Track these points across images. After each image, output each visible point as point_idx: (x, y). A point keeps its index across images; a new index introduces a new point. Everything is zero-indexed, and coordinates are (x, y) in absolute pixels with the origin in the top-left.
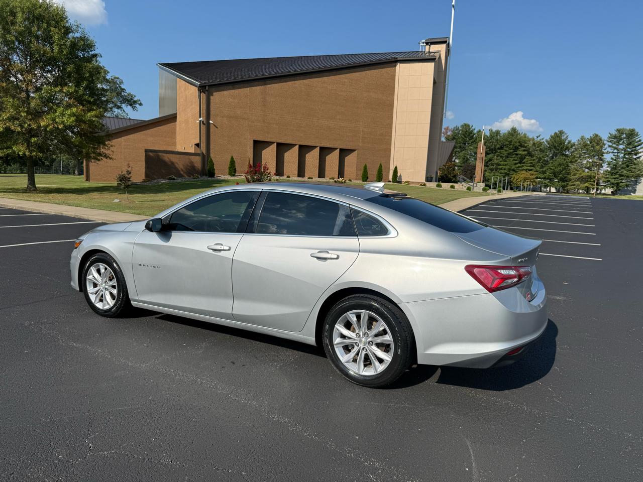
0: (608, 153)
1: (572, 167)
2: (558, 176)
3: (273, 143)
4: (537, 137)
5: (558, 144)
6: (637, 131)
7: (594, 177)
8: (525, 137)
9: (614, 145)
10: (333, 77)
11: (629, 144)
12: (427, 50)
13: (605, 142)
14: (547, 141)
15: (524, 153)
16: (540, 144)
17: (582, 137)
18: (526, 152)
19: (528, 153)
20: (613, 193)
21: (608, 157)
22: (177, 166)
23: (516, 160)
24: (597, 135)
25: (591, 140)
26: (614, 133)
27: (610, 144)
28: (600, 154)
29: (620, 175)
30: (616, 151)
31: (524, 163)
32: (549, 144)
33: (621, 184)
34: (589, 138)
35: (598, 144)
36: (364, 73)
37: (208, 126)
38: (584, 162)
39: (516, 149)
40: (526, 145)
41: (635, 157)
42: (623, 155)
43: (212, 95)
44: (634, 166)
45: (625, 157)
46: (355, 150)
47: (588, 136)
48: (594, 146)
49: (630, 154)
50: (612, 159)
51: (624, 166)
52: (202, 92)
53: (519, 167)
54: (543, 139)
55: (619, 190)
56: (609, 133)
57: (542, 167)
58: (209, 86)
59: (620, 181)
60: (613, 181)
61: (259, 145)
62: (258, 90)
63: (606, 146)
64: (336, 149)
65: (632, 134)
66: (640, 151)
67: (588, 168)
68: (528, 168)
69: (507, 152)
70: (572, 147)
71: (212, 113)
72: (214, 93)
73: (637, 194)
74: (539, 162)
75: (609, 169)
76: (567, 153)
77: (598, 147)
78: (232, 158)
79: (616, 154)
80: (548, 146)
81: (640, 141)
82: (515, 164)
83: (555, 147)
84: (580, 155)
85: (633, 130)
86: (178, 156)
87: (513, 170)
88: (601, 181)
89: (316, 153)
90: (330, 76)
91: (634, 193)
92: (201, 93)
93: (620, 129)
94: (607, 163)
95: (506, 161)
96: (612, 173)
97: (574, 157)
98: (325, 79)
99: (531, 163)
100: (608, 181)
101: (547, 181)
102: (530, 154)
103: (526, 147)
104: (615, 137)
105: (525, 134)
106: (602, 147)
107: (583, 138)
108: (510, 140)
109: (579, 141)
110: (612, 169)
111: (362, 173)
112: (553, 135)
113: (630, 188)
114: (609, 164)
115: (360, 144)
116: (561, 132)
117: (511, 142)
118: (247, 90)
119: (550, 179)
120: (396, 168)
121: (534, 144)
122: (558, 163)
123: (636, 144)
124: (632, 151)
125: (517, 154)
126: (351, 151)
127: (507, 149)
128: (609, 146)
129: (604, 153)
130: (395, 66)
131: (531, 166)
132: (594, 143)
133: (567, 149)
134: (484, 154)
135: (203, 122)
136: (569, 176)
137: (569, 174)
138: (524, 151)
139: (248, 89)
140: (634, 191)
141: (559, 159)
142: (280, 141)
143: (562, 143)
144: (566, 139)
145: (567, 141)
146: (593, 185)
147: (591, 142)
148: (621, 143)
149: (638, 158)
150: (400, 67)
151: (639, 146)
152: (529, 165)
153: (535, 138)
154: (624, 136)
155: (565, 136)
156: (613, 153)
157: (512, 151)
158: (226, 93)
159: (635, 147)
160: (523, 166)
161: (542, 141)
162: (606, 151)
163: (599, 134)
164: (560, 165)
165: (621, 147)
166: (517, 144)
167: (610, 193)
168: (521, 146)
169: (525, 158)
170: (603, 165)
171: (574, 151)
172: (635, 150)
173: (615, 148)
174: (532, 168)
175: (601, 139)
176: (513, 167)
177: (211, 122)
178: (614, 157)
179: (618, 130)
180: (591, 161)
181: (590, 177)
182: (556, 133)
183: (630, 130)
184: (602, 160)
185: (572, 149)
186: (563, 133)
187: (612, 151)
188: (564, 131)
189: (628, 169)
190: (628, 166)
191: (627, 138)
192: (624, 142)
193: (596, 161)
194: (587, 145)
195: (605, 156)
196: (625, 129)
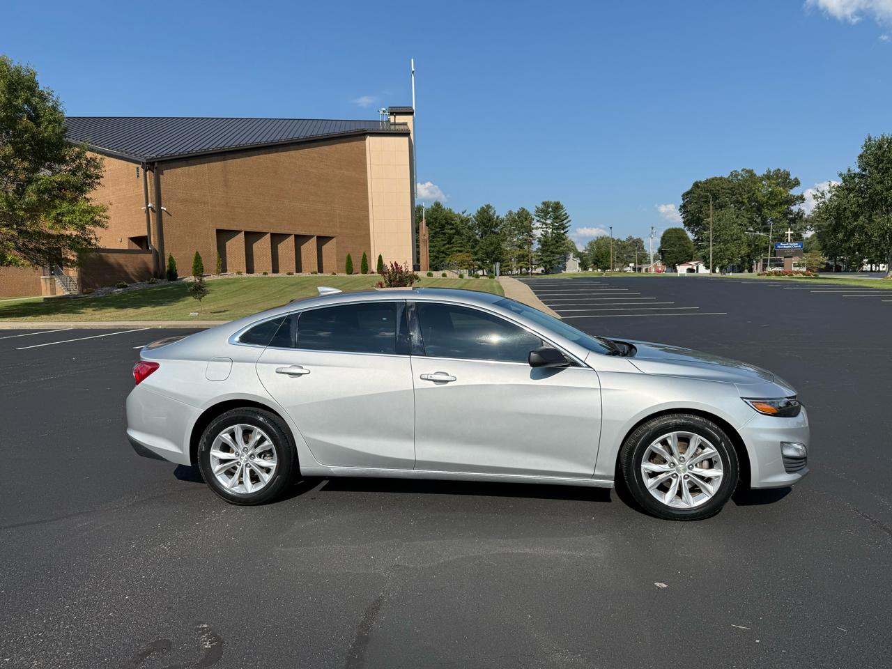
0: (537, 228)
1: (504, 246)
3: (239, 232)
4: (463, 213)
5: (486, 220)
6: (561, 204)
7: (527, 256)
8: (451, 213)
9: (542, 220)
10: (301, 151)
11: (556, 218)
12: (392, 121)
13: (533, 217)
14: (474, 216)
15: (452, 231)
16: (468, 220)
17: (510, 211)
18: (454, 231)
19: (456, 232)
20: (546, 272)
21: (538, 233)
22: (126, 268)
23: (443, 240)
24: (524, 210)
25: (519, 215)
26: (540, 206)
27: (538, 219)
28: (529, 230)
29: (551, 252)
30: (544, 226)
31: (453, 243)
32: (476, 220)
33: (553, 262)
34: (516, 212)
35: (526, 219)
36: (333, 147)
37: (159, 213)
38: (515, 240)
39: (443, 227)
40: (453, 222)
41: (562, 232)
42: (551, 230)
43: (162, 174)
44: (563, 242)
45: (554, 233)
46: (332, 238)
47: (515, 211)
48: (521, 221)
49: (558, 228)
50: (542, 234)
51: (554, 242)
52: (150, 169)
53: (448, 248)
54: (470, 215)
55: (552, 268)
56: (536, 207)
57: (473, 247)
58: (158, 162)
59: (552, 258)
60: (545, 259)
61: (224, 235)
62: (217, 166)
63: (535, 221)
64: (313, 236)
65: (557, 207)
66: (567, 225)
67: (519, 247)
68: (458, 248)
69: (434, 231)
70: (501, 222)
71: (163, 196)
72: (164, 172)
73: (568, 271)
74: (469, 241)
75: (540, 246)
76: (497, 230)
77: (526, 223)
78: (197, 254)
79: (545, 229)
80: (476, 222)
81: (566, 214)
82: (444, 245)
83: (484, 224)
84: (510, 231)
85: (558, 203)
86: (123, 255)
87: (443, 252)
88: (534, 260)
89: (290, 242)
90: (297, 150)
92: (146, 171)
93: (546, 202)
95: (433, 242)
96: (544, 250)
97: (505, 234)
98: (293, 153)
99: (461, 243)
100: (541, 259)
101: (479, 263)
102: (458, 233)
103: (453, 225)
104: (542, 211)
105: (450, 210)
106: (531, 223)
107: (510, 213)
108: (435, 217)
109: (506, 216)
110: (543, 246)
111: (344, 263)
112: (479, 209)
113: (560, 266)
114: (539, 241)
115: (338, 230)
116: (489, 207)
117: (436, 219)
118: (204, 168)
119: (482, 260)
120: (380, 257)
121: (462, 221)
122: (489, 242)
123: (563, 218)
124: (560, 225)
125: (444, 234)
126: (328, 239)
127: (433, 228)
128: (538, 221)
129: (533, 229)
130: (365, 140)
131: (461, 247)
132: (522, 218)
133: (497, 225)
134: (427, 236)
135: (152, 209)
137: (501, 253)
138: (451, 229)
139: (206, 165)
140: (565, 269)
141: (492, 238)
142: (249, 230)
143: (490, 219)
144: (494, 213)
145: (495, 217)
146: (527, 264)
147: (519, 218)
148: (548, 217)
149: (565, 232)
150: (370, 140)
151: (565, 219)
152: (459, 245)
153: (461, 213)
154: (550, 209)
155: (493, 211)
156: (541, 228)
157: (438, 230)
158: (179, 170)
159: (563, 220)
160: (452, 247)
161: (469, 217)
162: (535, 226)
163: (526, 209)
164: (492, 244)
165: (549, 222)
166: (444, 222)
167: (540, 272)
168: (447, 223)
169: (453, 238)
170: (533, 241)
171: (503, 228)
172: (562, 224)
173: (545, 223)
174: (463, 249)
175: (528, 214)
176: (443, 249)
177: (162, 208)
178: (543, 233)
179: (544, 203)
180: (521, 238)
181: (523, 256)
182: (483, 208)
183: (555, 203)
184: (531, 236)
185: (501, 225)
186: (490, 207)
187: (540, 226)
188: (491, 205)
189: (557, 245)
190: (557, 242)
191: (554, 212)
192: (551, 216)
193: (526, 237)
194: (515, 221)
195: (534, 232)
196: (551, 202)
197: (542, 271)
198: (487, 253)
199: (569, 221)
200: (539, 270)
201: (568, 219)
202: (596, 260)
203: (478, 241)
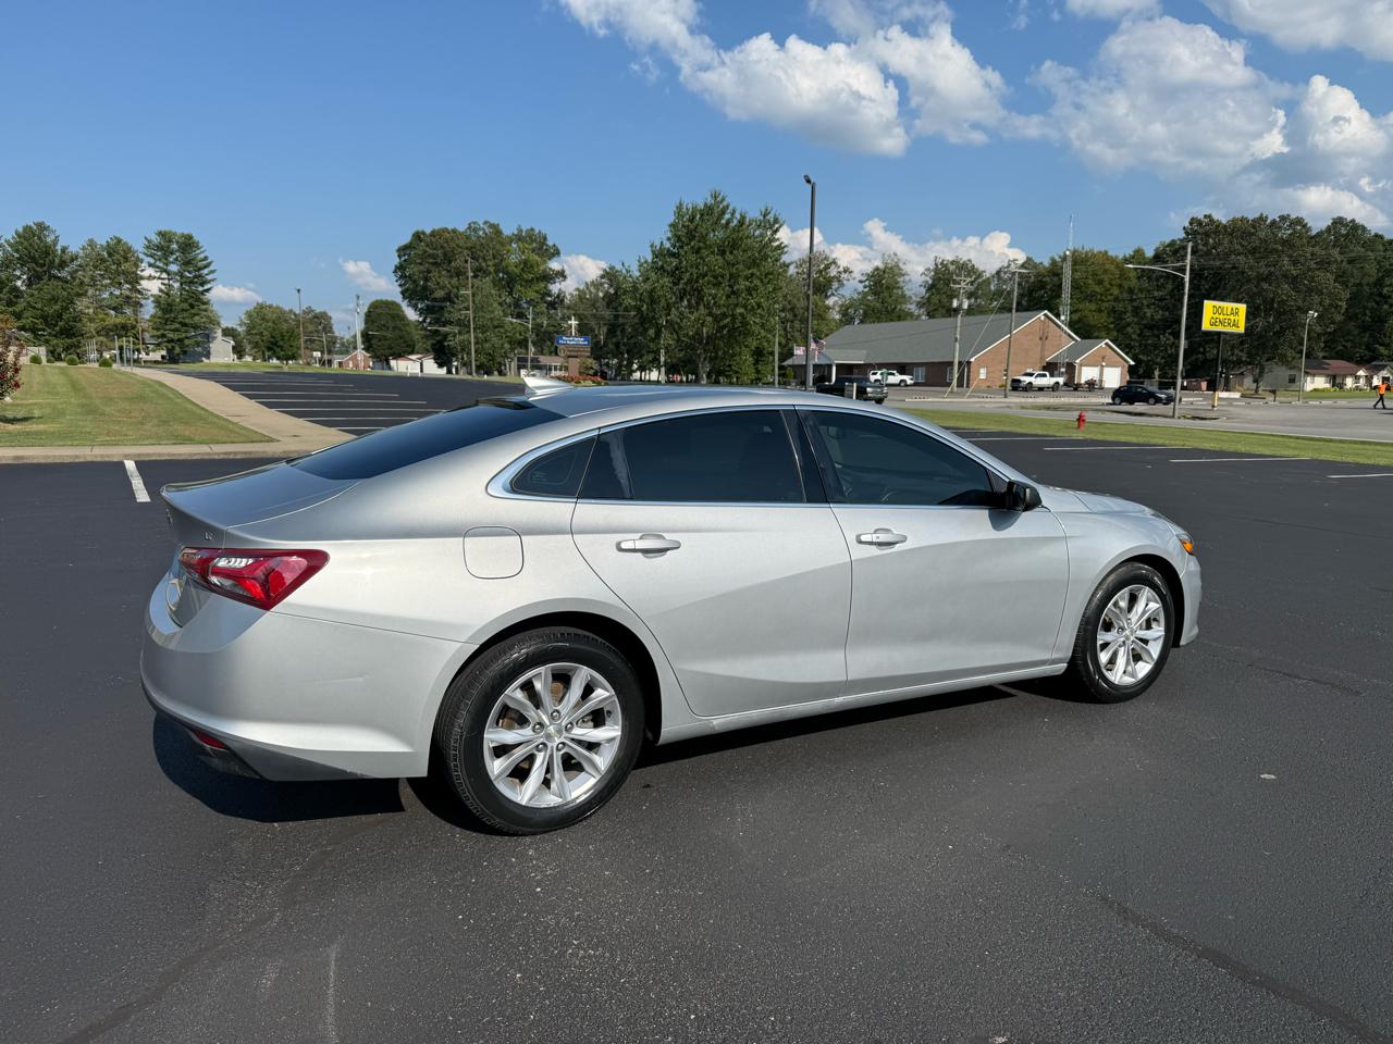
0: (150, 278)
1: (82, 305)
2: (56, 326)
5: (38, 251)
6: (196, 238)
7: (134, 327)
9: (158, 263)
11: (187, 263)
13: (141, 256)
14: (8, 241)
17: (91, 241)
21: (152, 287)
24: (119, 241)
25: (111, 249)
26: (156, 239)
27: (152, 261)
28: (135, 280)
29: (180, 323)
30: (164, 275)
32: (17, 251)
33: (186, 342)
34: (104, 244)
35: (126, 259)
38: (104, 296)
41: (201, 289)
42: (178, 284)
44: (202, 307)
45: (184, 289)
47: (102, 241)
48: (116, 261)
49: (191, 282)
50: (161, 290)
51: (186, 306)
55: (185, 352)
56: (146, 238)
57: (10, 303)
59: (184, 335)
60: (170, 335)
63: (145, 264)
65: (188, 244)
66: (209, 277)
67: (114, 309)
70: (72, 260)
73: (214, 359)
75: (158, 312)
76: (64, 274)
77: (125, 266)
79: (166, 282)
80: (16, 255)
81: (206, 258)
83: (33, 259)
84: (93, 278)
85: (190, 237)
88: (147, 335)
91: (208, 358)
93: (165, 233)
94: (152, 299)
96: (167, 320)
97: (82, 283)
100: (163, 336)
104: (159, 248)
106: (137, 266)
107: (91, 243)
109: (84, 248)
110: (163, 311)
112: (21, 230)
113: (199, 349)
114: (156, 301)
116: (42, 227)
122: (49, 296)
123: (200, 264)
124: (195, 277)
128: (150, 265)
129: (142, 278)
132: (116, 257)
133: (63, 264)
136: (79, 325)
137: (77, 319)
140: (208, 355)
141: (49, 288)
143: (48, 251)
144: (56, 241)
145: (59, 248)
146: (134, 343)
147: (110, 255)
148: (171, 259)
149: (207, 290)
151: (205, 267)
154: (175, 246)
155: (53, 237)
156: (159, 278)
159: (200, 269)
162: (146, 274)
163: (125, 239)
164: (54, 300)
165: (174, 268)
170: (143, 302)
171: (77, 271)
172: (200, 276)
173: (166, 271)
175: (129, 249)
178: (163, 287)
179: (161, 234)
180: (117, 292)
181: (124, 327)
182: (28, 228)
183: (183, 235)
184: (139, 292)
185: (74, 266)
186: (47, 228)
187: (157, 275)
188: (47, 224)
189: (193, 311)
190: (192, 306)
191: (180, 252)
192: (176, 259)
193: (128, 293)
194: (103, 260)
195: (144, 284)
196: (175, 234)
197: (163, 357)
198: (45, 318)
199: (212, 272)
200: (157, 356)
201: (211, 268)
202: (272, 343)
203: (21, 292)
